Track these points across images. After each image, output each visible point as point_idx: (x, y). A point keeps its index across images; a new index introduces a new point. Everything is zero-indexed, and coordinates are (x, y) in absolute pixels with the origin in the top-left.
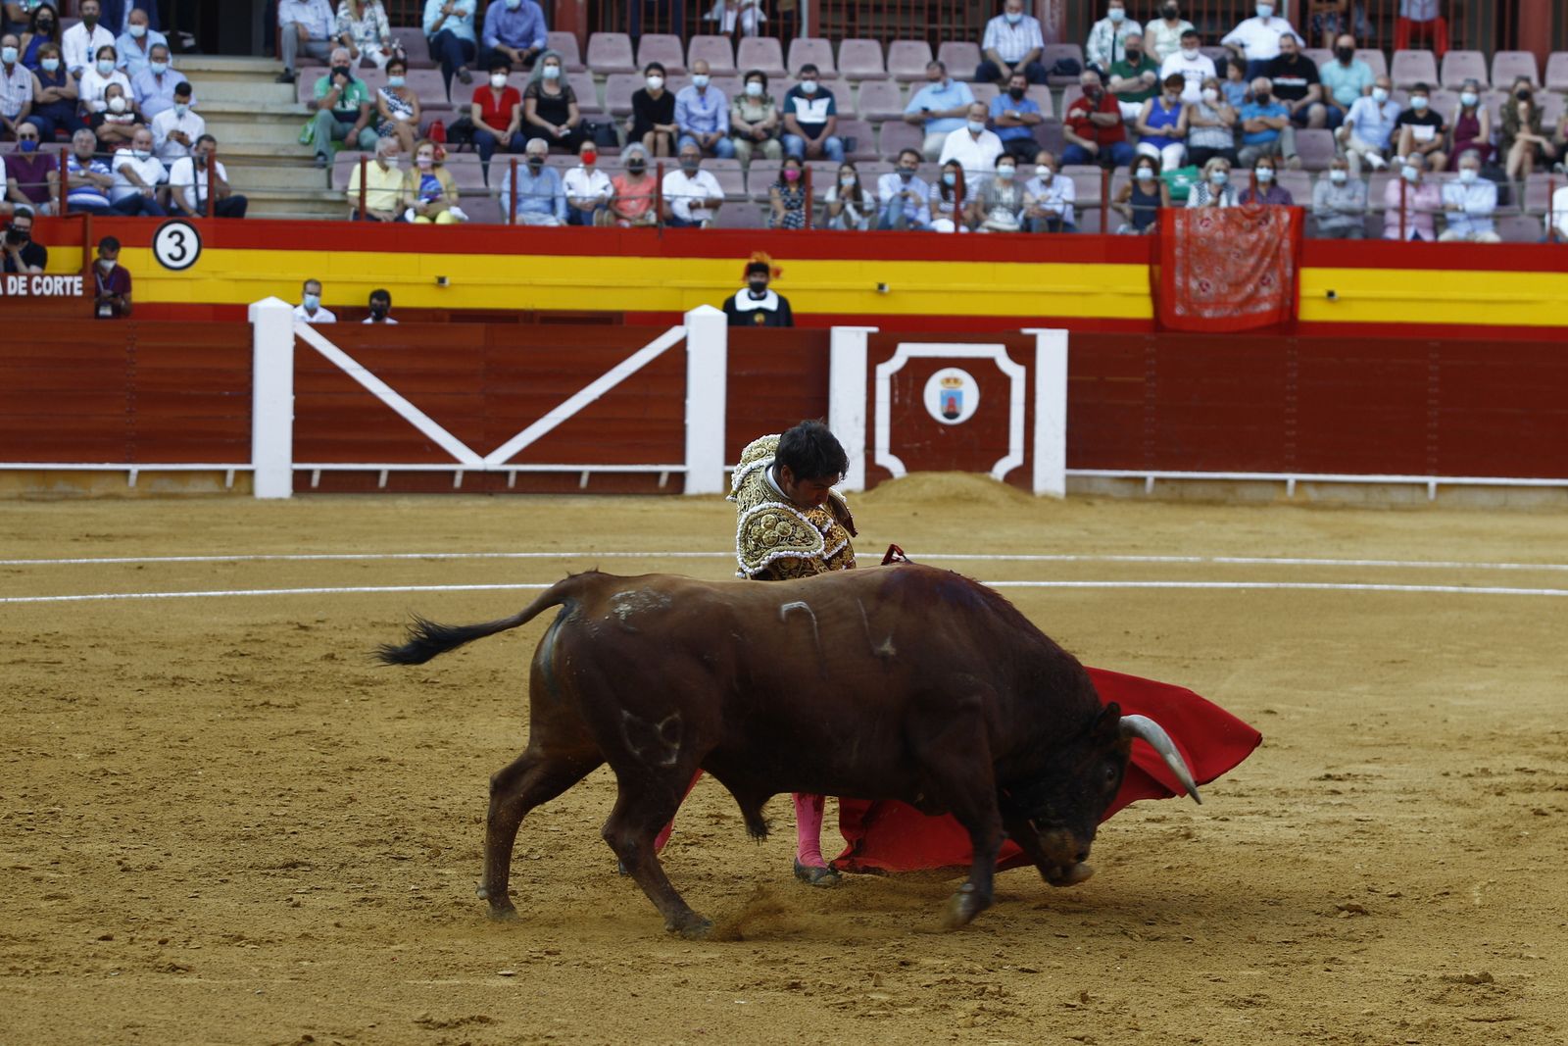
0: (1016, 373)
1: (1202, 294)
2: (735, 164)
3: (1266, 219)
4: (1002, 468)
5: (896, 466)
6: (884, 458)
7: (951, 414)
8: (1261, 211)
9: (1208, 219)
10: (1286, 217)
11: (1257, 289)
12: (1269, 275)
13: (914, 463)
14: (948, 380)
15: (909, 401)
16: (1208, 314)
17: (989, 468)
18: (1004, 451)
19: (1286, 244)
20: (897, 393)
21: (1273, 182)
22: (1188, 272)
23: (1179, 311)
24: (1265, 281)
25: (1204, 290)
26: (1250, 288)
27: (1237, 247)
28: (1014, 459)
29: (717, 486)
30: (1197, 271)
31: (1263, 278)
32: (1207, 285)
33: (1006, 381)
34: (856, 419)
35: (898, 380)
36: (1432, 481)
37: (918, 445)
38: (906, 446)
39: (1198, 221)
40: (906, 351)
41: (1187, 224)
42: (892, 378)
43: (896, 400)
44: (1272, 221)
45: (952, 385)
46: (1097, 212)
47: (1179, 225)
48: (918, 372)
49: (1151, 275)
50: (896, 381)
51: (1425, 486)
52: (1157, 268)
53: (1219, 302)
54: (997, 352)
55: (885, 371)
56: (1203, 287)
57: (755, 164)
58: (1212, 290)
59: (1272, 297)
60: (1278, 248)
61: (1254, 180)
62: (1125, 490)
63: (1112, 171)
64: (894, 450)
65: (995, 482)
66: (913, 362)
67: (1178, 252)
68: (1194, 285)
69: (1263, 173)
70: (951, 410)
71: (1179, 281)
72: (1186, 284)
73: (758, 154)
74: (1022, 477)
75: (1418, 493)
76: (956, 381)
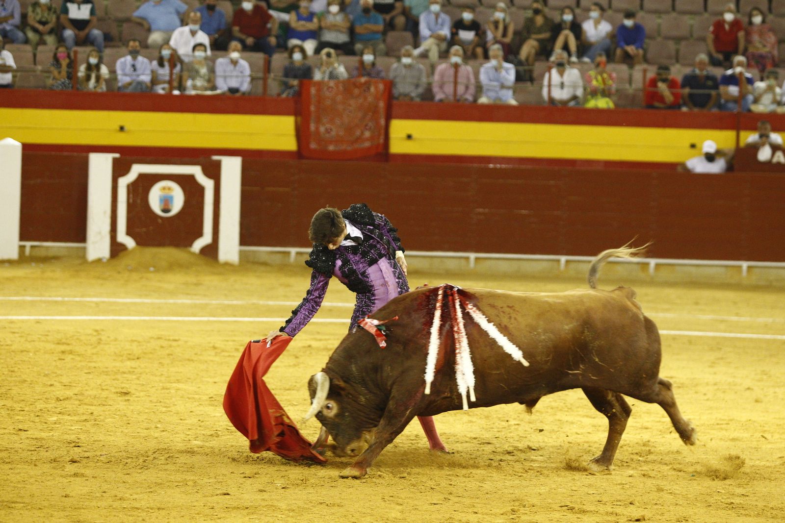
0: (208, 184)
1: (327, 135)
2: (28, 48)
3: (369, 89)
4: (198, 245)
5: (130, 243)
6: (123, 237)
7: (166, 210)
8: (366, 83)
9: (332, 88)
10: (381, 86)
11: (362, 133)
12: (370, 124)
13: (142, 241)
14: (164, 188)
15: (139, 201)
16: (331, 148)
17: (190, 244)
18: (200, 234)
19: (382, 104)
20: (131, 196)
21: (373, 64)
22: (318, 121)
23: (313, 146)
24: (367, 127)
25: (329, 133)
26: (358, 133)
27: (350, 105)
28: (206, 239)
29: (14, 255)
30: (325, 120)
31: (366, 125)
32: (331, 130)
33: (201, 190)
34: (105, 212)
35: (132, 188)
36: (472, 256)
37: (144, 229)
38: (137, 230)
39: (325, 89)
40: (138, 169)
41: (319, 90)
42: (128, 186)
43: (131, 201)
44: (372, 89)
45: (167, 191)
46: (261, 82)
47: (313, 91)
48: (145, 182)
49: (296, 123)
50: (131, 187)
51: (467, 258)
52: (299, 119)
53: (338, 141)
54: (196, 171)
55: (124, 182)
56: (328, 131)
57: (40, 48)
58: (333, 133)
59: (372, 138)
60: (376, 107)
61: (362, 63)
62: (278, 259)
63: (270, 56)
64: (129, 233)
65: (193, 254)
66: (142, 177)
67: (312, 108)
68: (322, 129)
69: (368, 58)
70: (166, 207)
71: (313, 127)
72: (317, 128)
73: (42, 42)
74: (211, 251)
75: (463, 262)
76: (169, 189)
